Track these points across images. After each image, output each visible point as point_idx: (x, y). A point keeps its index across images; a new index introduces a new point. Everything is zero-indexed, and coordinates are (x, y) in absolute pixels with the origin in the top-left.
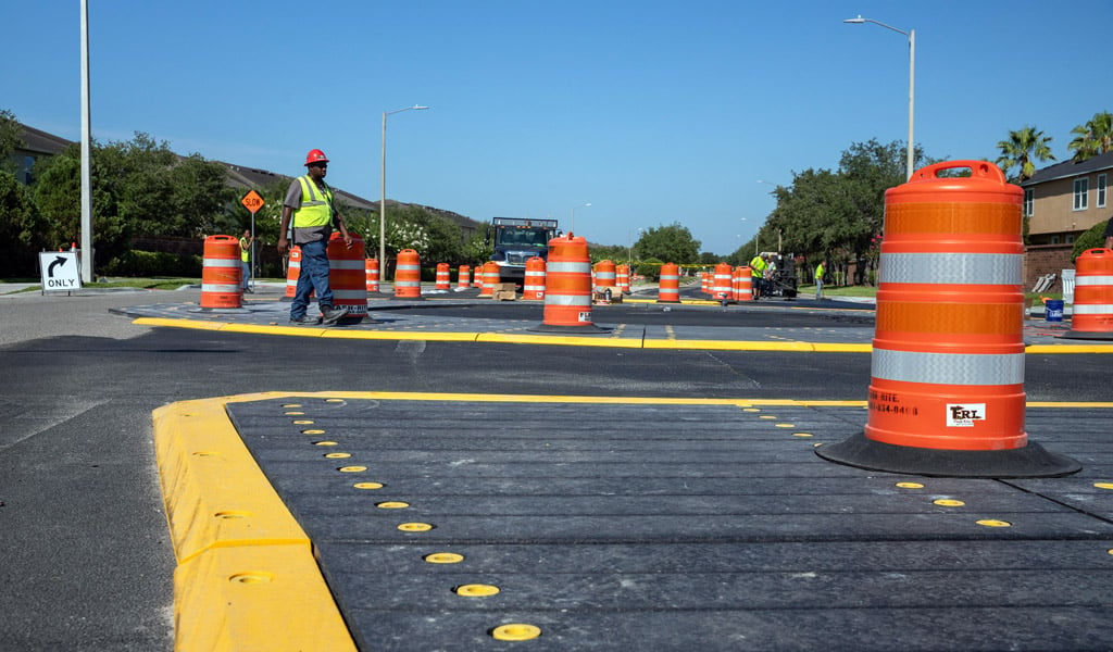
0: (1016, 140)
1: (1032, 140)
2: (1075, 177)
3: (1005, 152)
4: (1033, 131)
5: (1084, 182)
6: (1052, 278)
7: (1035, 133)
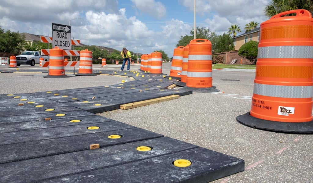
0: (233, 27)
1: (236, 27)
2: (245, 35)
3: (230, 30)
4: (236, 25)
5: (247, 37)
6: (236, 60)
7: (236, 26)
